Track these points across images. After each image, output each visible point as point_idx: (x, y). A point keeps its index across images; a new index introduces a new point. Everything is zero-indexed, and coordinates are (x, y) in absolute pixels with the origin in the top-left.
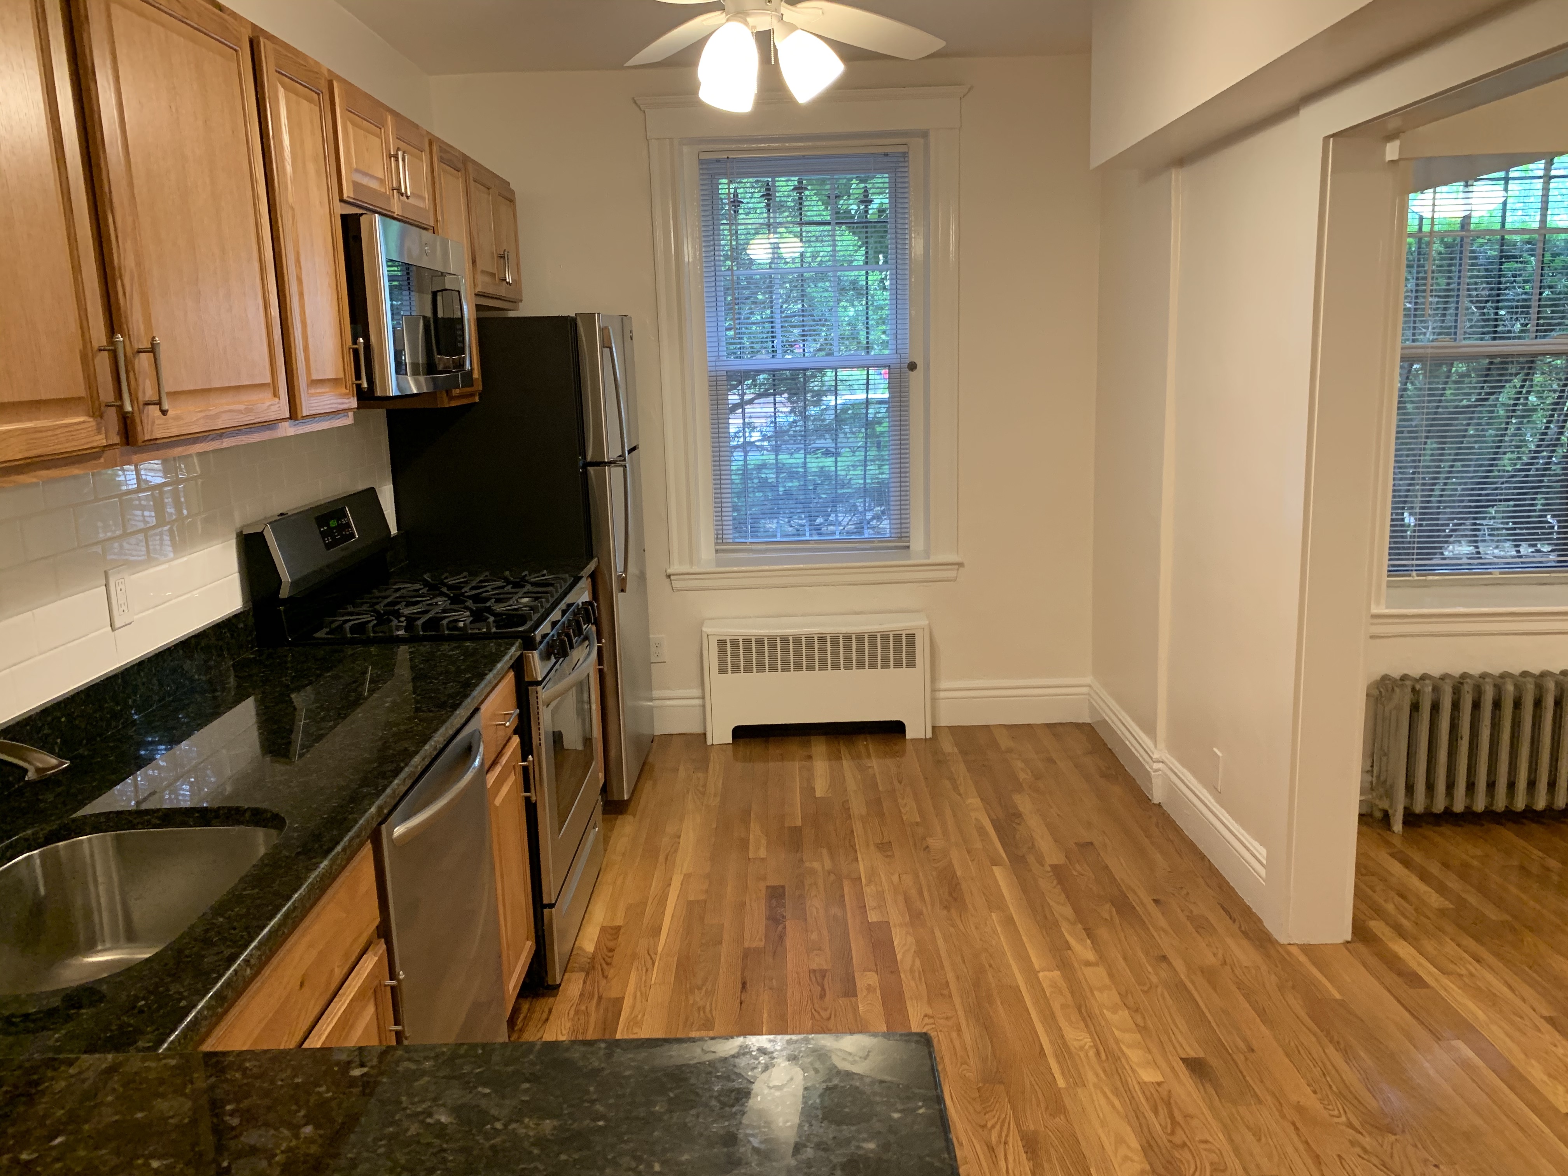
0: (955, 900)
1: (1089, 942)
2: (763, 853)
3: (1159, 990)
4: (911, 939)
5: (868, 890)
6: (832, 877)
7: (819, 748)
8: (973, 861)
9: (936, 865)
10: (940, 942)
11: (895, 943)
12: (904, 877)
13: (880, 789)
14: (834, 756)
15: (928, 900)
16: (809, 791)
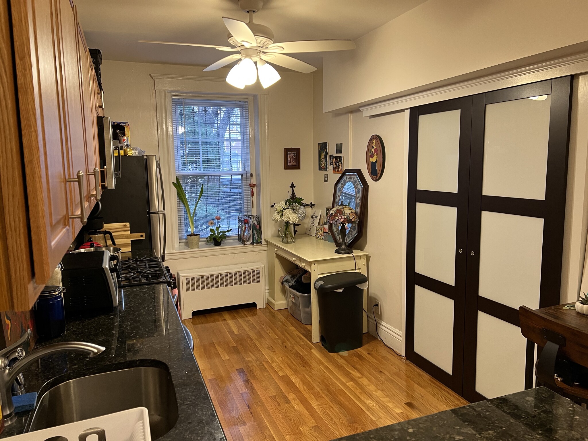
0: (305, 363)
1: (356, 370)
2: (227, 357)
3: (385, 382)
4: (298, 380)
5: (274, 365)
6: (258, 362)
7: (226, 316)
8: (303, 349)
9: (292, 352)
10: (309, 379)
11: (294, 382)
12: (283, 358)
13: (258, 328)
14: (234, 318)
15: (296, 364)
16: (232, 332)
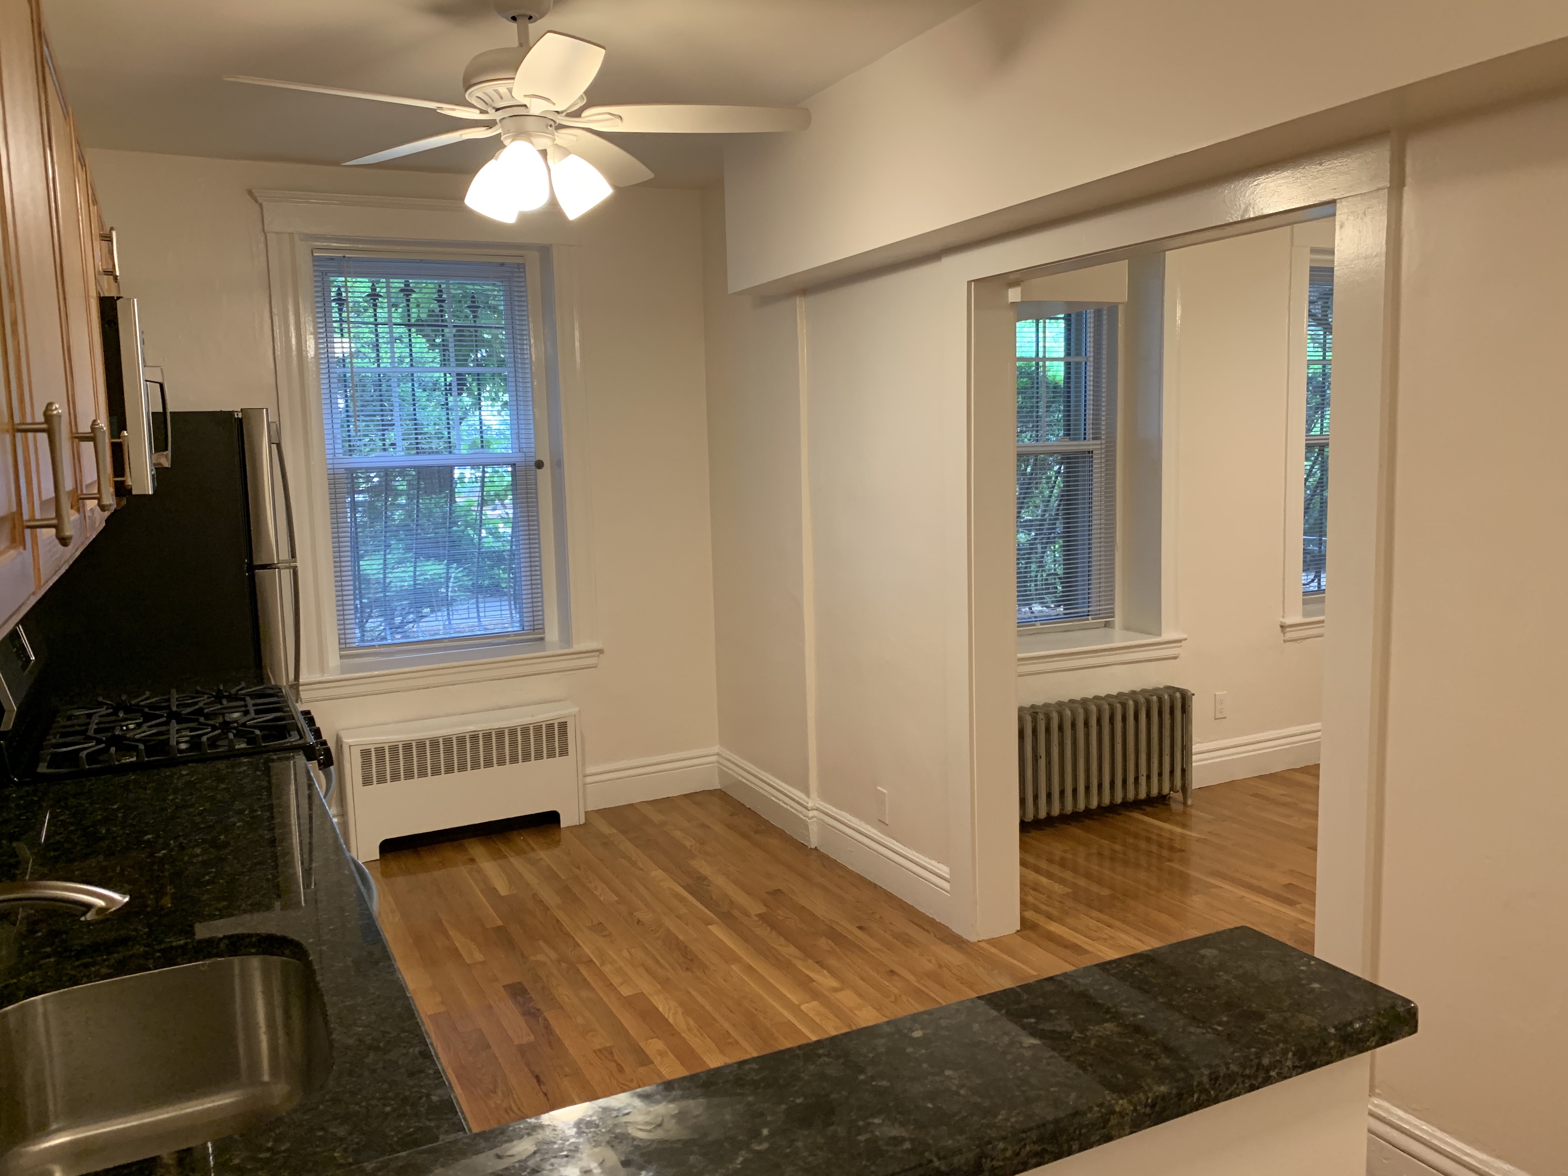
0: (692, 960)
1: (825, 972)
2: (479, 957)
3: (903, 997)
4: (673, 1004)
5: (607, 969)
6: (564, 965)
7: (477, 849)
8: (687, 925)
9: (657, 935)
10: (700, 999)
11: (661, 1009)
12: (633, 951)
13: (563, 877)
14: (498, 856)
15: (667, 966)
16: (491, 892)
